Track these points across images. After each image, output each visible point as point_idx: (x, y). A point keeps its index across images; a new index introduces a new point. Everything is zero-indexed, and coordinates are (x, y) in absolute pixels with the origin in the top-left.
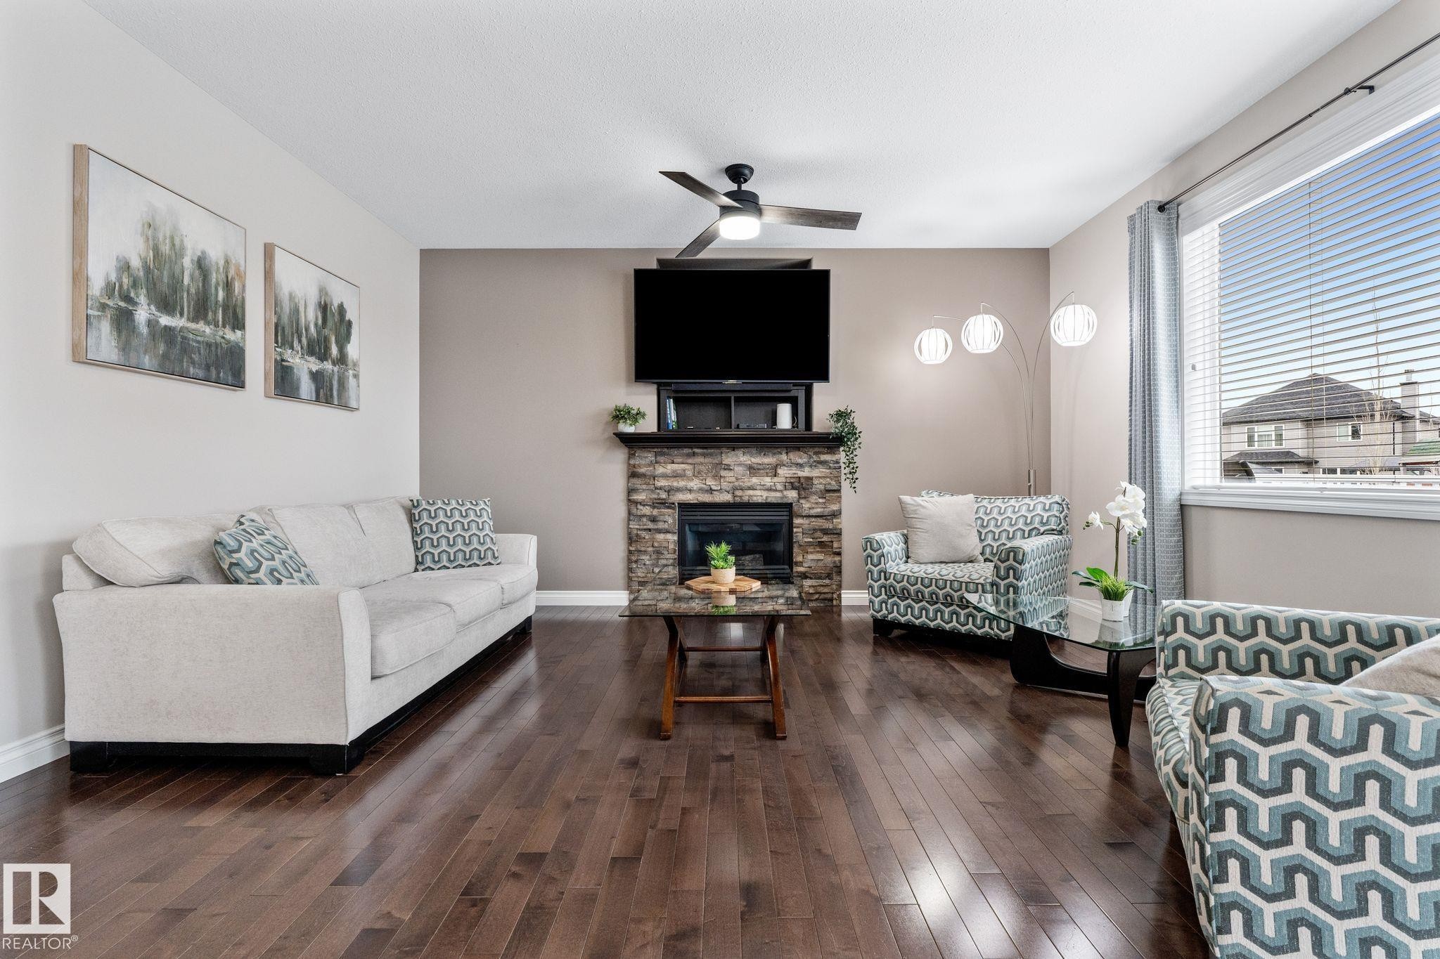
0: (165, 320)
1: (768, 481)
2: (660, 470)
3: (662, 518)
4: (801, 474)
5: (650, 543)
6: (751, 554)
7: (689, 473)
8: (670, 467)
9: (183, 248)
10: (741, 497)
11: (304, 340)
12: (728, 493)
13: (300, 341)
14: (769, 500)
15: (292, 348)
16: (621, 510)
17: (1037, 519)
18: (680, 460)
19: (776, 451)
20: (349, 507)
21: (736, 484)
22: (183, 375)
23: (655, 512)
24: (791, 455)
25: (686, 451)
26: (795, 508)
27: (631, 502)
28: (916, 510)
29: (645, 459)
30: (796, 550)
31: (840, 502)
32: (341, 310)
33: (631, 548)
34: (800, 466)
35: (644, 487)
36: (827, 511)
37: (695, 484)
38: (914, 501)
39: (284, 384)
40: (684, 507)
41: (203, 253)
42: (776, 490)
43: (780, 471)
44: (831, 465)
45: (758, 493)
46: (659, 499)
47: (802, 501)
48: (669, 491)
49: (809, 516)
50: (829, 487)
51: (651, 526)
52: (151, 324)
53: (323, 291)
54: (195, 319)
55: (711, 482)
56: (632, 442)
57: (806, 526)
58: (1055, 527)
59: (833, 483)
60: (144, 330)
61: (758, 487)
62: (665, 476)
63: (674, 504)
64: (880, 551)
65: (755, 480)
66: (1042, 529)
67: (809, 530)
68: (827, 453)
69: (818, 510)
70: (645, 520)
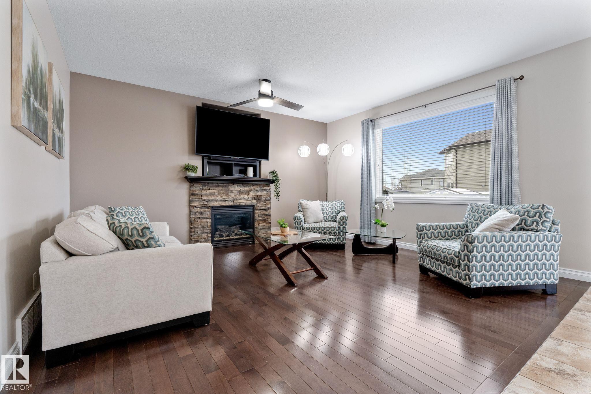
1: (246, 197)
2: (204, 192)
3: (205, 213)
4: (258, 194)
5: (200, 224)
7: (216, 194)
8: (209, 191)
10: (236, 203)
12: (232, 201)
14: (247, 204)
16: (186, 210)
18: (213, 188)
19: (249, 185)
21: (235, 198)
23: (202, 210)
24: (254, 187)
25: (215, 184)
26: (256, 207)
27: (191, 206)
29: (197, 188)
30: (256, 223)
31: (270, 204)
33: (191, 226)
34: (257, 191)
35: (197, 199)
36: (266, 208)
37: (219, 198)
40: (213, 207)
42: (249, 200)
43: (251, 193)
44: (268, 191)
45: (243, 201)
46: (204, 204)
47: (258, 204)
48: (208, 201)
49: (261, 210)
50: (267, 199)
51: (200, 216)
55: (225, 197)
56: (191, 180)
57: (259, 214)
59: (268, 197)
61: (243, 199)
62: (206, 195)
63: (209, 206)
65: (241, 196)
67: (261, 215)
68: (266, 186)
69: (263, 208)
70: (197, 214)
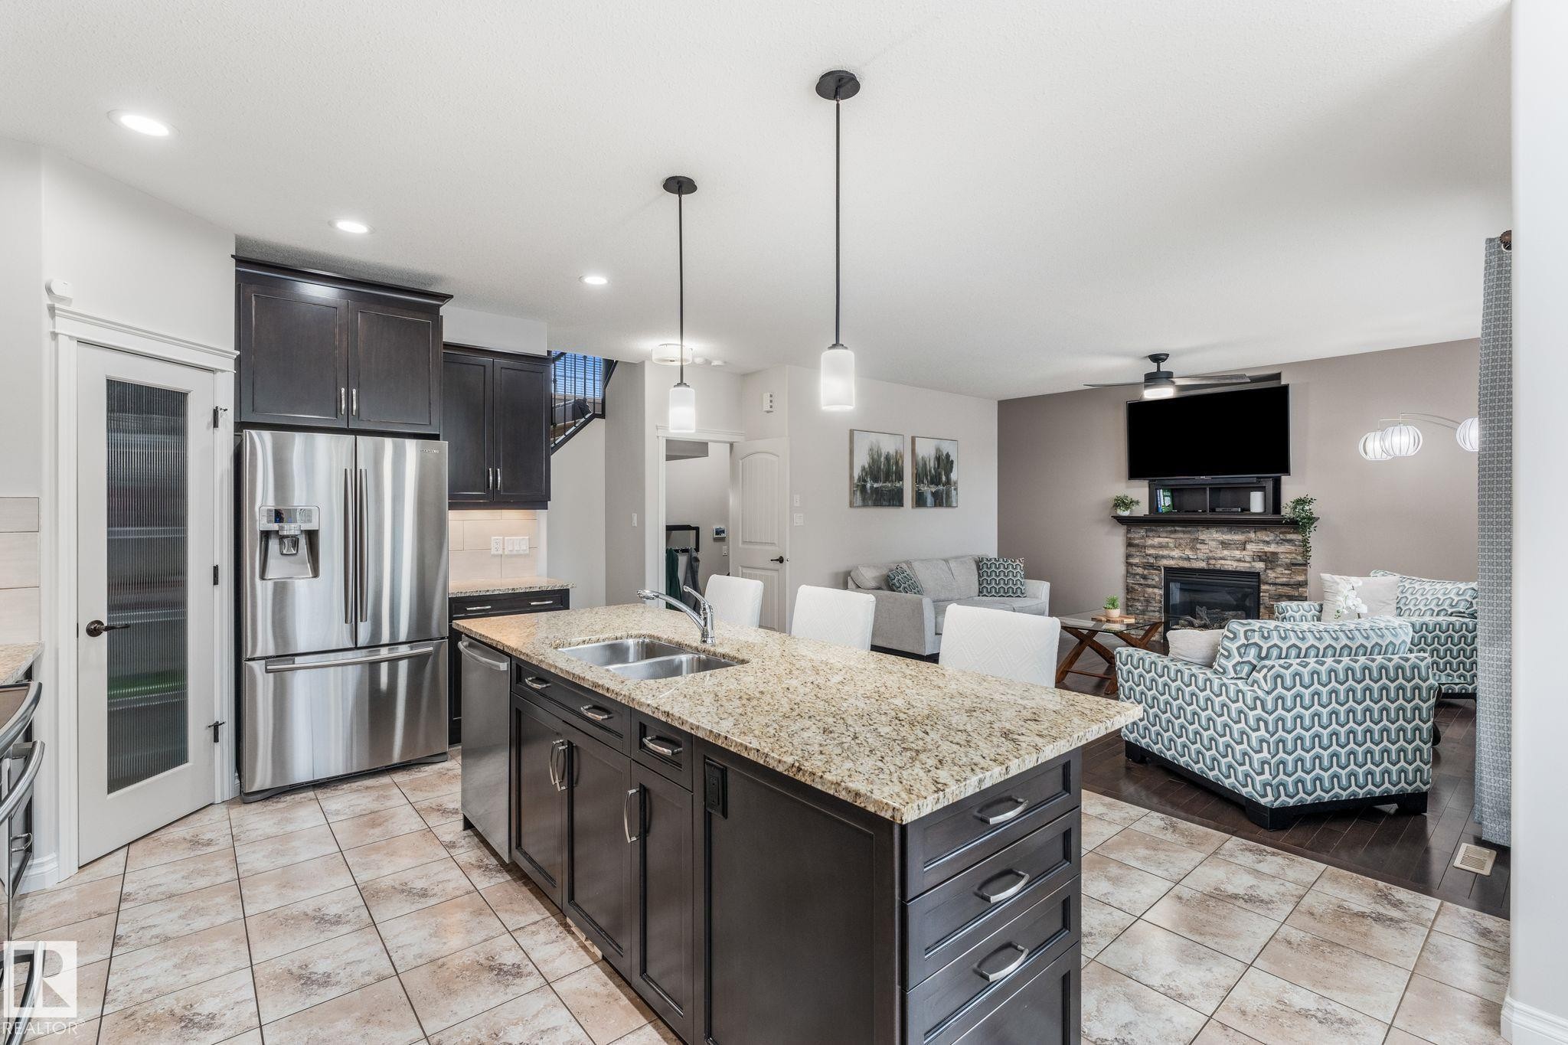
0: (875, 485)
1: (1237, 554)
2: (1149, 542)
3: (1150, 577)
4: (1267, 549)
5: (1141, 594)
6: (1233, 610)
7: (1171, 545)
8: (1157, 540)
9: (881, 454)
10: (1214, 565)
11: (929, 478)
12: (1203, 561)
13: (927, 479)
14: (1238, 569)
15: (923, 483)
16: (1121, 569)
17: (1448, 602)
18: (1165, 535)
19: (1244, 530)
20: (946, 561)
21: (1210, 555)
22: (882, 505)
23: (1146, 572)
24: (1259, 534)
25: (1169, 529)
26: (1263, 577)
27: (1129, 564)
28: (1330, 586)
29: (1138, 534)
31: (1306, 574)
32: (948, 456)
33: (1128, 596)
34: (1268, 543)
35: (1138, 554)
36: (1292, 581)
37: (1176, 553)
38: (1333, 578)
39: (920, 501)
40: (1168, 569)
41: (888, 453)
42: (1245, 561)
43: (1248, 547)
44: (1297, 543)
45: (1229, 562)
46: (1148, 563)
47: (1268, 571)
48: (1156, 557)
49: (1275, 584)
50: (1294, 561)
51: (1142, 581)
52: (872, 487)
53: (938, 450)
54: (885, 482)
55: (1188, 552)
56: (1130, 522)
57: (1273, 592)
58: (1462, 610)
59: (1299, 558)
60: (869, 491)
61: (1229, 558)
62: (1153, 547)
63: (1159, 567)
65: (1226, 552)
66: (1450, 611)
67: (1275, 595)
68: (1294, 533)
69: (1284, 580)
70: (1138, 577)
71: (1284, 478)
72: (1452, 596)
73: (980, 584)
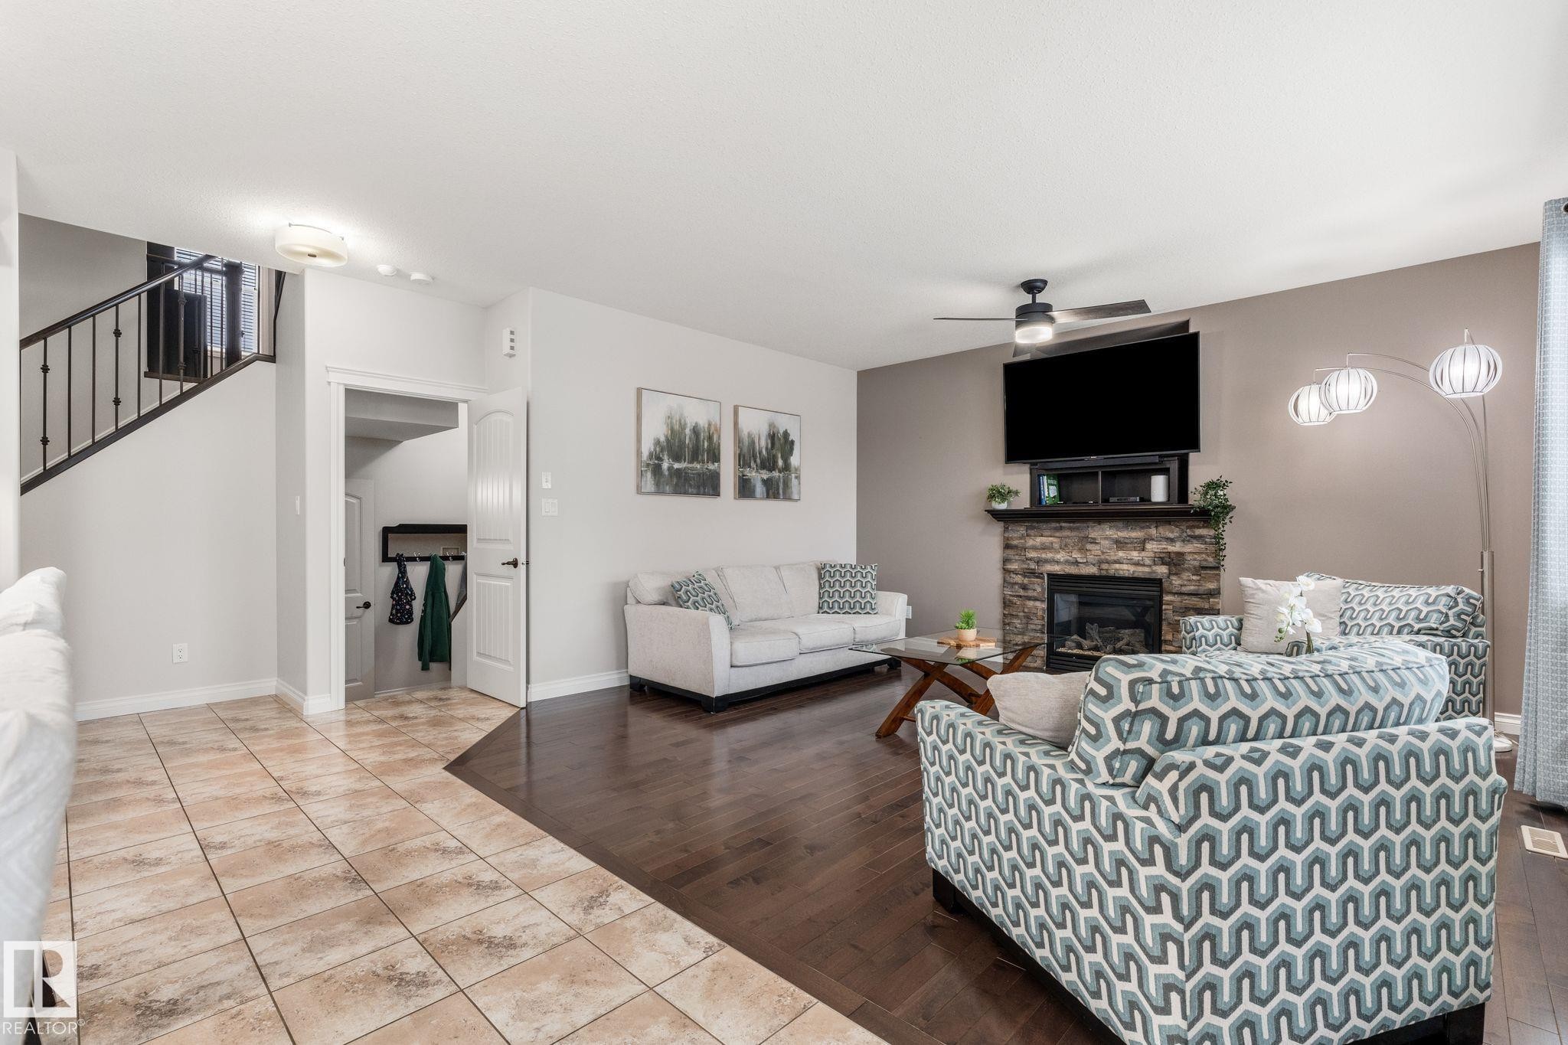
0: (676, 466)
1: (1135, 555)
2: (1030, 542)
3: (1031, 586)
4: (1171, 548)
5: (1021, 609)
6: (1131, 628)
7: (1056, 546)
8: (1039, 540)
9: (686, 424)
10: (1107, 570)
11: (758, 461)
12: (1094, 565)
13: (755, 462)
14: (1136, 575)
15: (750, 467)
16: (997, 578)
17: (1413, 614)
18: (1049, 533)
19: (1143, 525)
20: (777, 568)
21: (1103, 557)
22: (686, 493)
23: (1026, 581)
24: (1161, 529)
25: (1054, 525)
26: (1165, 585)
27: (1006, 571)
28: (1253, 594)
29: (1018, 532)
30: (1165, 627)
31: (1218, 581)
32: (786, 434)
33: (1005, 612)
34: (1171, 540)
35: (1017, 557)
36: (1202, 589)
37: (1061, 556)
38: (1255, 584)
39: (745, 489)
40: (1052, 577)
41: (696, 423)
42: (1144, 565)
43: (1149, 546)
44: (1207, 540)
45: (1125, 567)
46: (1029, 569)
47: (1173, 578)
48: (1039, 562)
49: (1180, 594)
50: (1204, 564)
51: (1022, 592)
52: (670, 469)
53: (772, 425)
54: (691, 462)
55: (1076, 555)
56: (1007, 518)
57: (1178, 604)
58: (1434, 626)
59: (1211, 559)
60: (666, 473)
61: (1125, 561)
62: (1034, 548)
63: (1042, 574)
64: (1192, 634)
65: (1121, 554)
66: (1417, 627)
67: (1181, 608)
68: (1204, 527)
69: (1191, 588)
70: (1017, 587)
71: (1193, 457)
72: (1418, 605)
73: (820, 598)
